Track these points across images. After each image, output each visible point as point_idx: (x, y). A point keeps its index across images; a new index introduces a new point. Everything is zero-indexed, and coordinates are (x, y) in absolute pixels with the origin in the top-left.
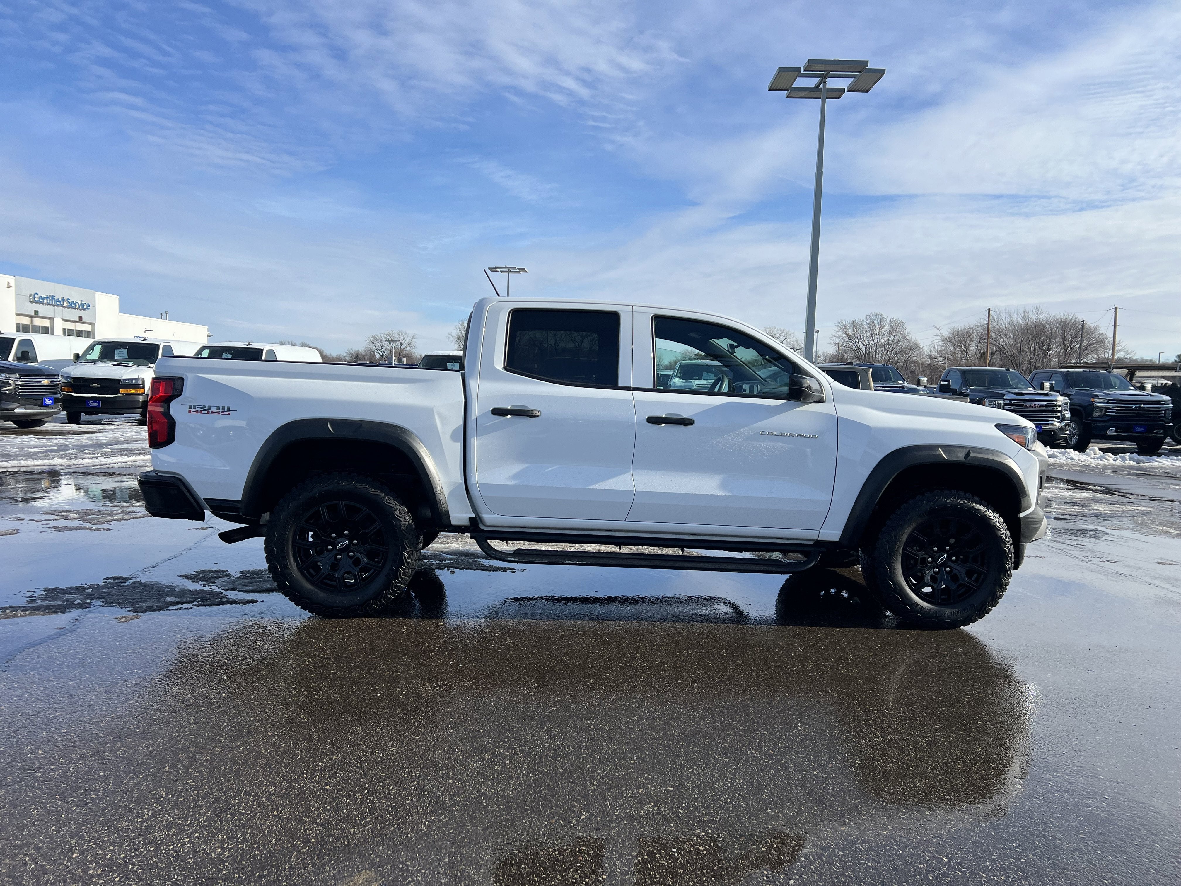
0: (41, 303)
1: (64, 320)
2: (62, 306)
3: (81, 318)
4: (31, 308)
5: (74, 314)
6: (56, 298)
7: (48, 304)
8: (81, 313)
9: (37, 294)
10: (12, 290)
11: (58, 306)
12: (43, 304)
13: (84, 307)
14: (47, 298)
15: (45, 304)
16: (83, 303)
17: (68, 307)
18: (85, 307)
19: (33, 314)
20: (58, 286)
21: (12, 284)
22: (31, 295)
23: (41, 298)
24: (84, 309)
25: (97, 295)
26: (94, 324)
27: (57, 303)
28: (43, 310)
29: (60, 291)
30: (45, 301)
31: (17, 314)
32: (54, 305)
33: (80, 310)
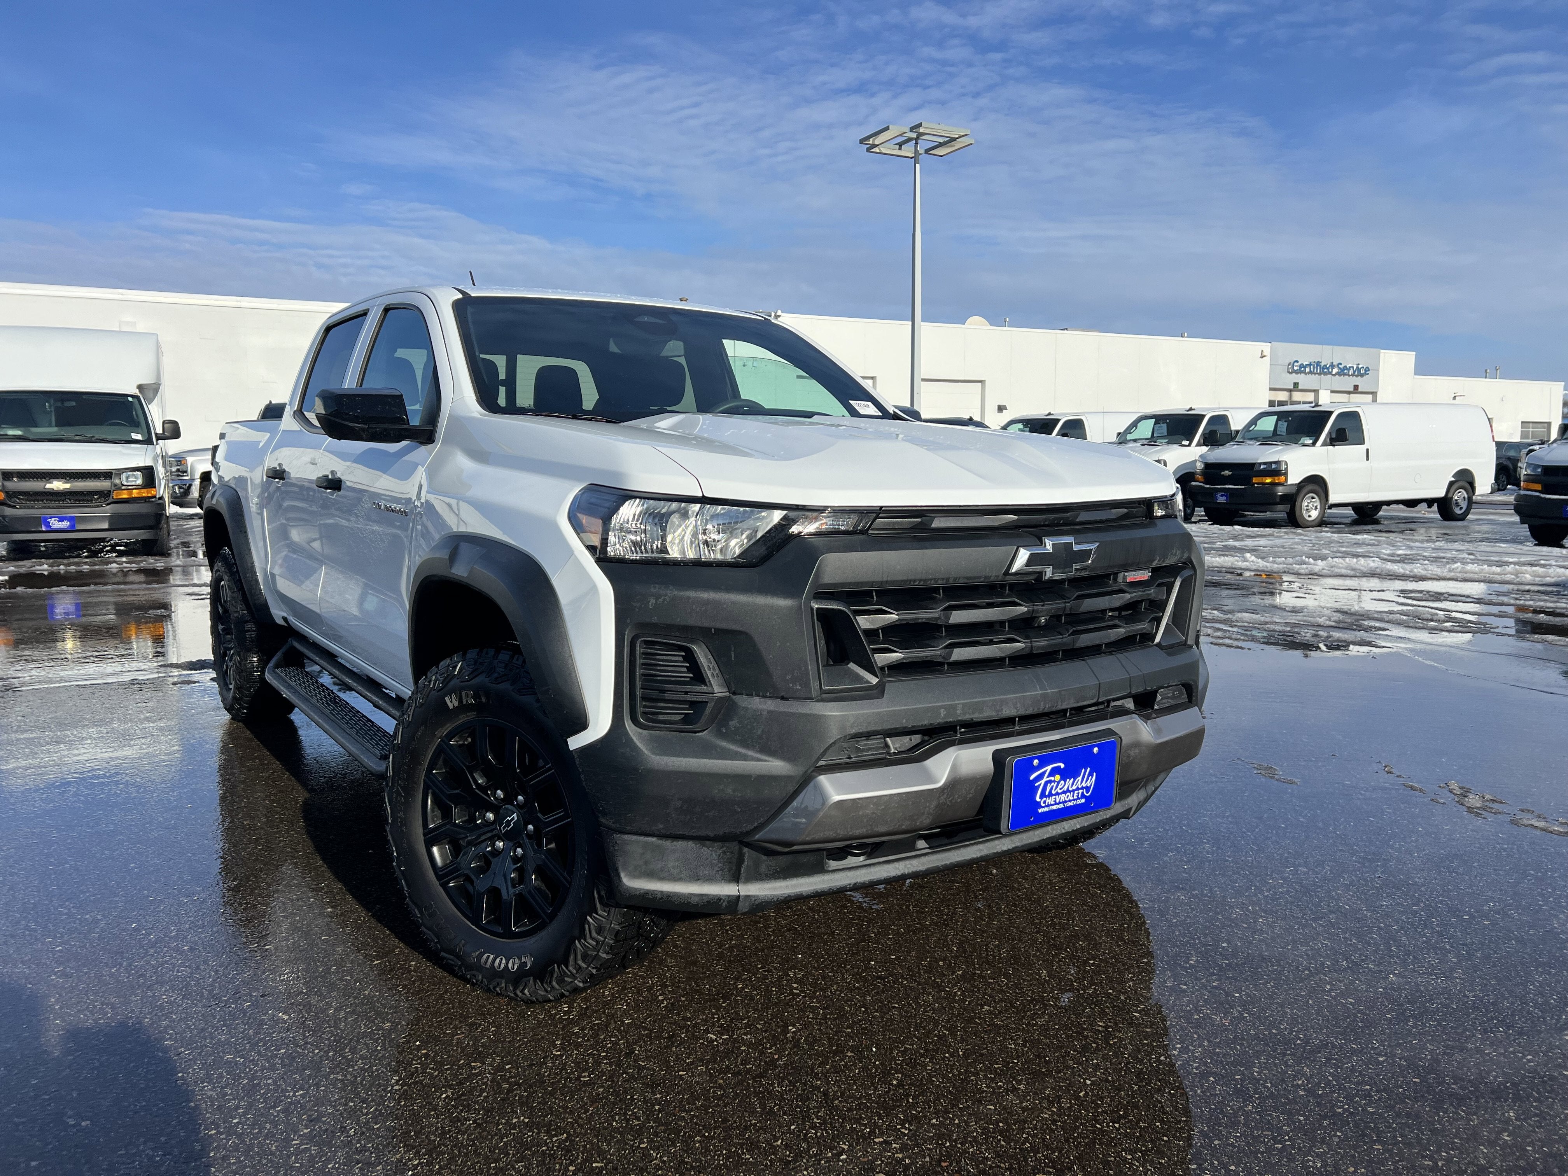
0: (1301, 372)
1: (1332, 392)
2: (1330, 373)
3: (1356, 387)
4: (1289, 380)
5: (1348, 383)
6: (1322, 364)
7: (1311, 372)
8: (1358, 381)
9: (1297, 361)
10: (1267, 359)
11: (1325, 374)
12: (1306, 374)
13: (1359, 373)
14: (1310, 365)
15: (1309, 373)
16: (1360, 366)
17: (1337, 374)
18: (1362, 371)
19: (1292, 387)
20: (1328, 349)
21: (1267, 352)
22: (1289, 364)
23: (1301, 366)
24: (1362, 375)
25: (1382, 355)
26: (1376, 393)
27: (1325, 370)
28: (1304, 380)
29: (1327, 354)
30: (1308, 370)
31: (1271, 389)
32: (1320, 374)
33: (1357, 376)
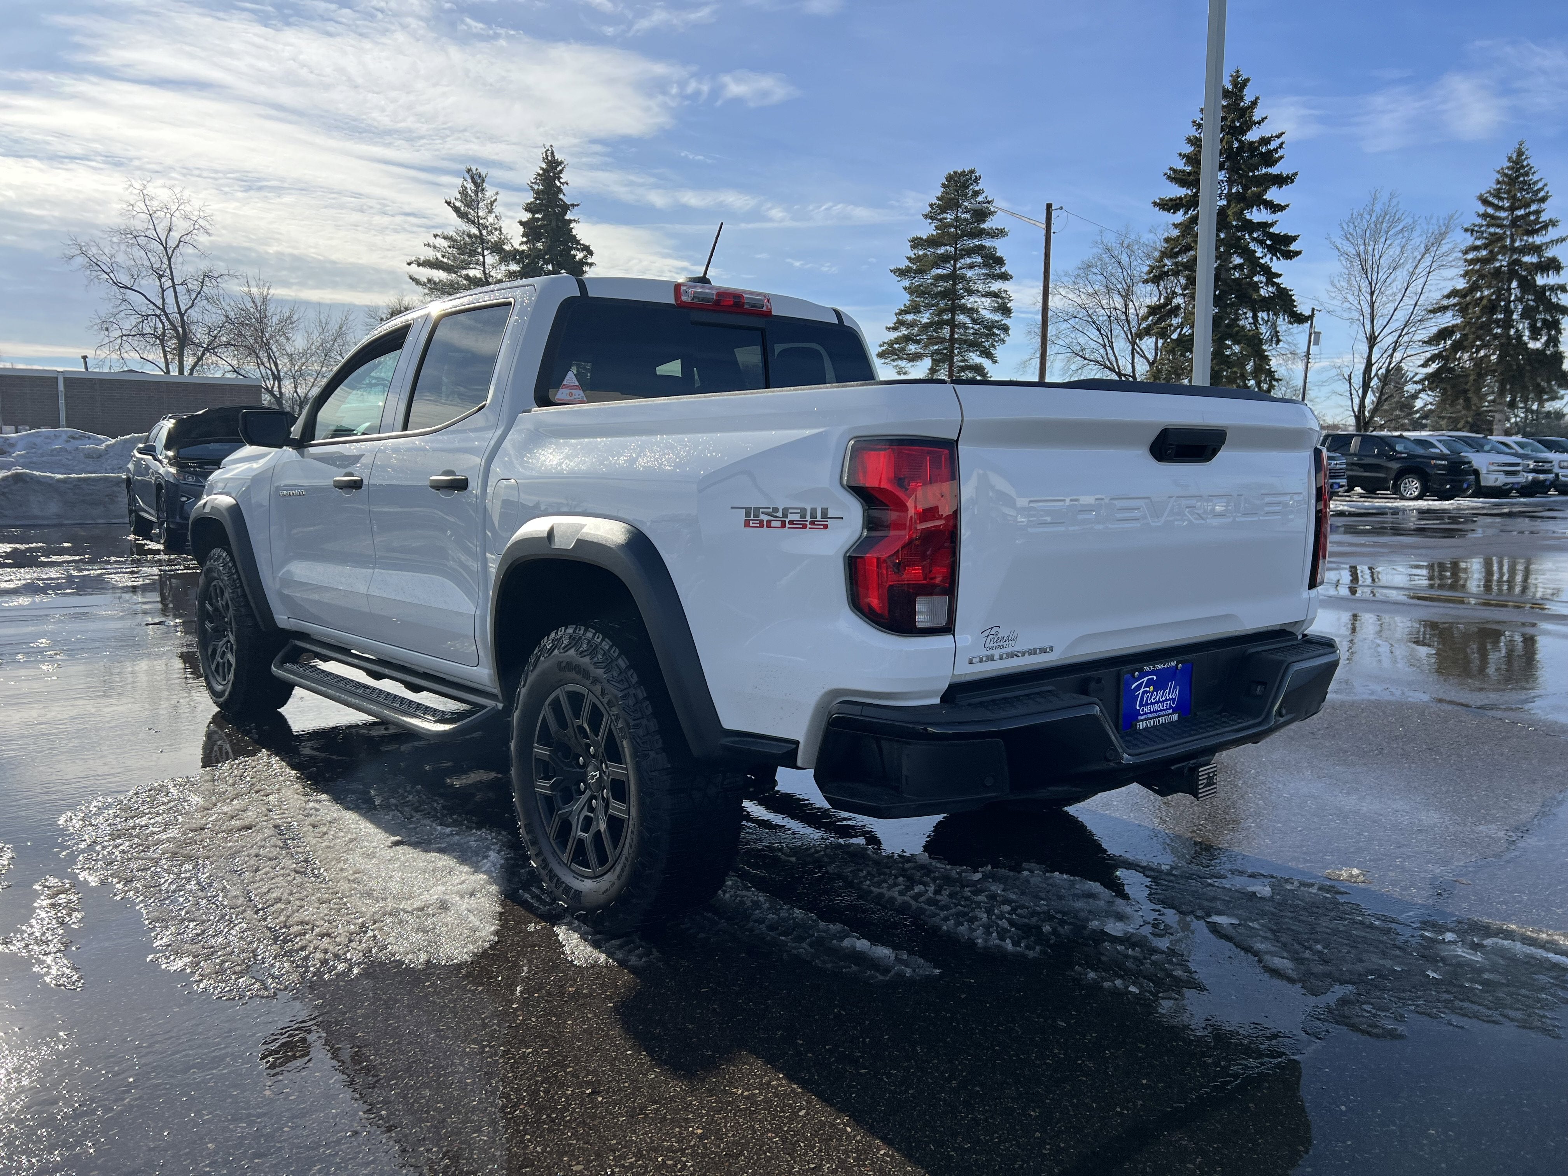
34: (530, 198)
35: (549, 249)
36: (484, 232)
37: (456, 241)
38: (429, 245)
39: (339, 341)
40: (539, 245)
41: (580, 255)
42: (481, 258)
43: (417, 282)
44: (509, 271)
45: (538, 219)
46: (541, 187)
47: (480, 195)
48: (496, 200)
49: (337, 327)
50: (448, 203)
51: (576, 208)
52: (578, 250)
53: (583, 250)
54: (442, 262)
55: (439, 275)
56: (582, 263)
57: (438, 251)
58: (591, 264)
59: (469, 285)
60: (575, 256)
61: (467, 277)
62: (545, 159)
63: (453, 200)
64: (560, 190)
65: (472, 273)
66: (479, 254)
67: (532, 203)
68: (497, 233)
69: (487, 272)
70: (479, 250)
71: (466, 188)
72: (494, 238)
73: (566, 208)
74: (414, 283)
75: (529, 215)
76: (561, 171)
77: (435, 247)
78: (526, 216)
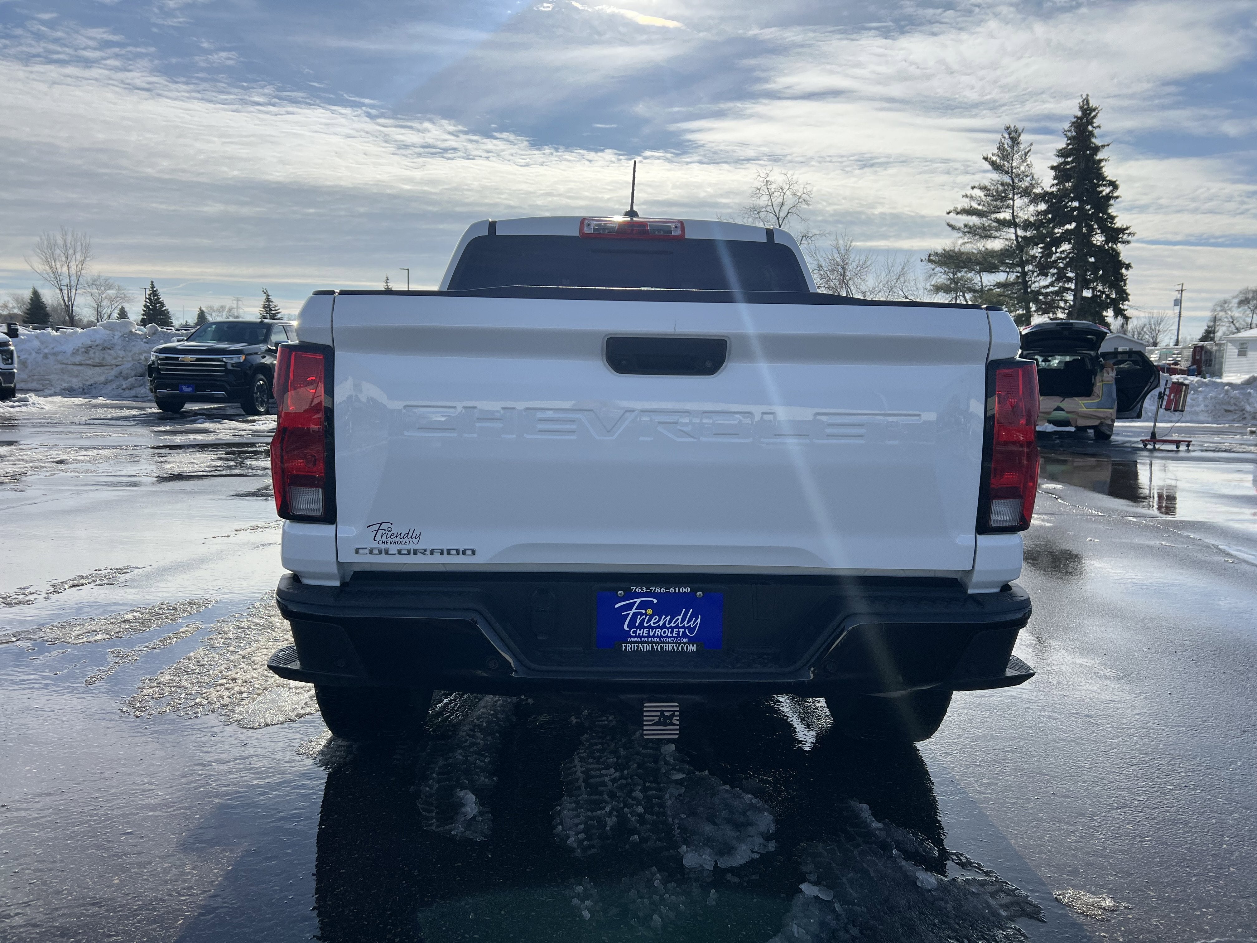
34: (1062, 144)
35: (1074, 188)
36: (1016, 180)
37: (989, 190)
38: (966, 196)
39: (902, 279)
40: (1069, 185)
41: (1107, 190)
42: (1011, 202)
43: (953, 227)
44: (1037, 211)
45: (1068, 163)
46: (1074, 134)
47: (1015, 148)
48: (1030, 150)
49: (900, 268)
50: (986, 159)
51: (1106, 148)
52: (1105, 185)
53: (1109, 185)
54: (977, 209)
55: (974, 220)
56: (1108, 197)
57: (974, 200)
58: (1117, 197)
59: (999, 227)
60: (1101, 192)
61: (997, 221)
62: (1081, 108)
63: (990, 156)
64: (1091, 134)
65: (1001, 216)
66: (1010, 199)
67: (1063, 149)
68: (1028, 179)
69: (1015, 214)
70: (1011, 196)
71: (1003, 144)
72: (1024, 184)
73: (1097, 149)
74: (950, 229)
75: (1061, 160)
76: (1094, 117)
77: (971, 197)
78: (1056, 161)
